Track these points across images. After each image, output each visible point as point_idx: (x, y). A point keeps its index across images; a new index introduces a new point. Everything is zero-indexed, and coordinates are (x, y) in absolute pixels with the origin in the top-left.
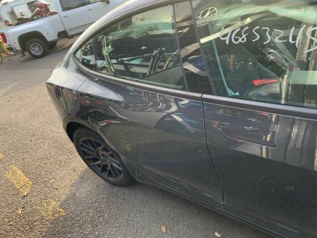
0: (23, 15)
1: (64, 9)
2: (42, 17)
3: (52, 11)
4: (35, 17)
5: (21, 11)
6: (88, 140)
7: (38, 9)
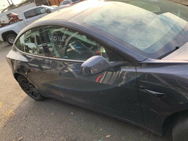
0: (4, 22)
1: (27, 18)
2: (15, 22)
3: (20, 19)
4: (11, 23)
5: (3, 20)
6: (23, 80)
7: (12, 18)
